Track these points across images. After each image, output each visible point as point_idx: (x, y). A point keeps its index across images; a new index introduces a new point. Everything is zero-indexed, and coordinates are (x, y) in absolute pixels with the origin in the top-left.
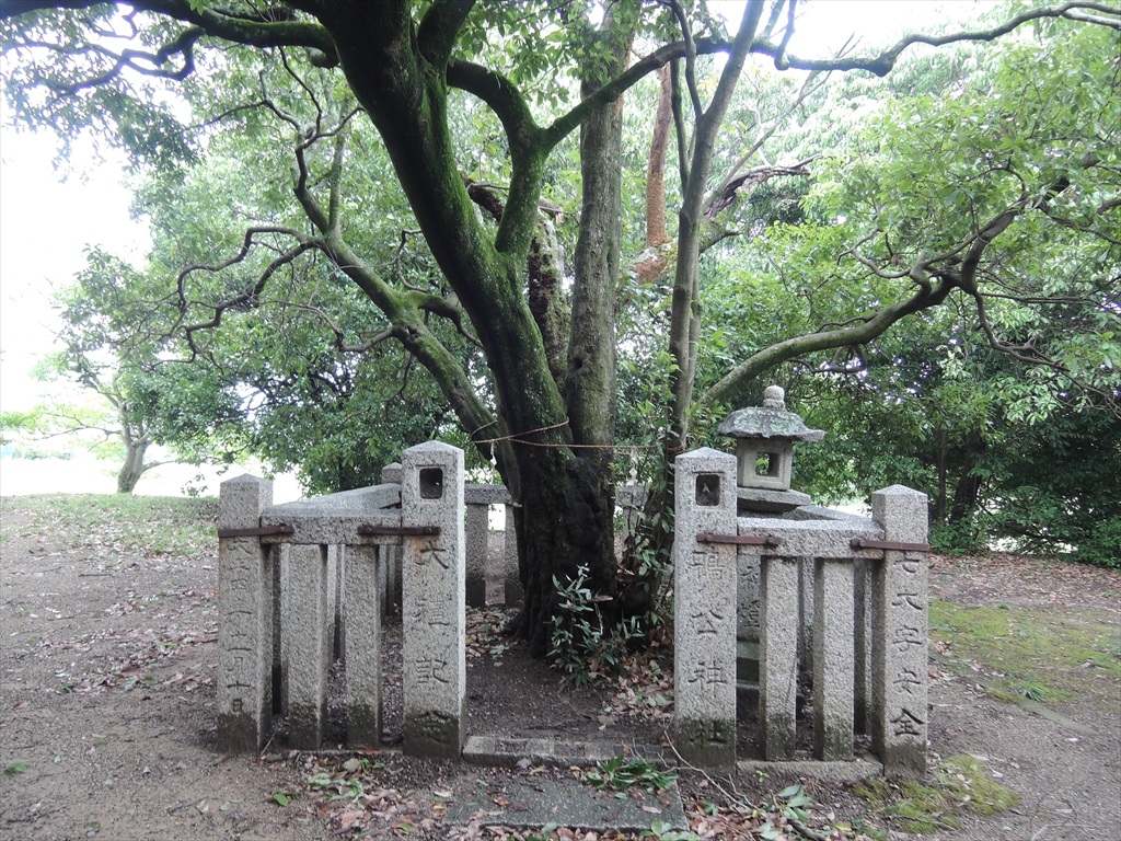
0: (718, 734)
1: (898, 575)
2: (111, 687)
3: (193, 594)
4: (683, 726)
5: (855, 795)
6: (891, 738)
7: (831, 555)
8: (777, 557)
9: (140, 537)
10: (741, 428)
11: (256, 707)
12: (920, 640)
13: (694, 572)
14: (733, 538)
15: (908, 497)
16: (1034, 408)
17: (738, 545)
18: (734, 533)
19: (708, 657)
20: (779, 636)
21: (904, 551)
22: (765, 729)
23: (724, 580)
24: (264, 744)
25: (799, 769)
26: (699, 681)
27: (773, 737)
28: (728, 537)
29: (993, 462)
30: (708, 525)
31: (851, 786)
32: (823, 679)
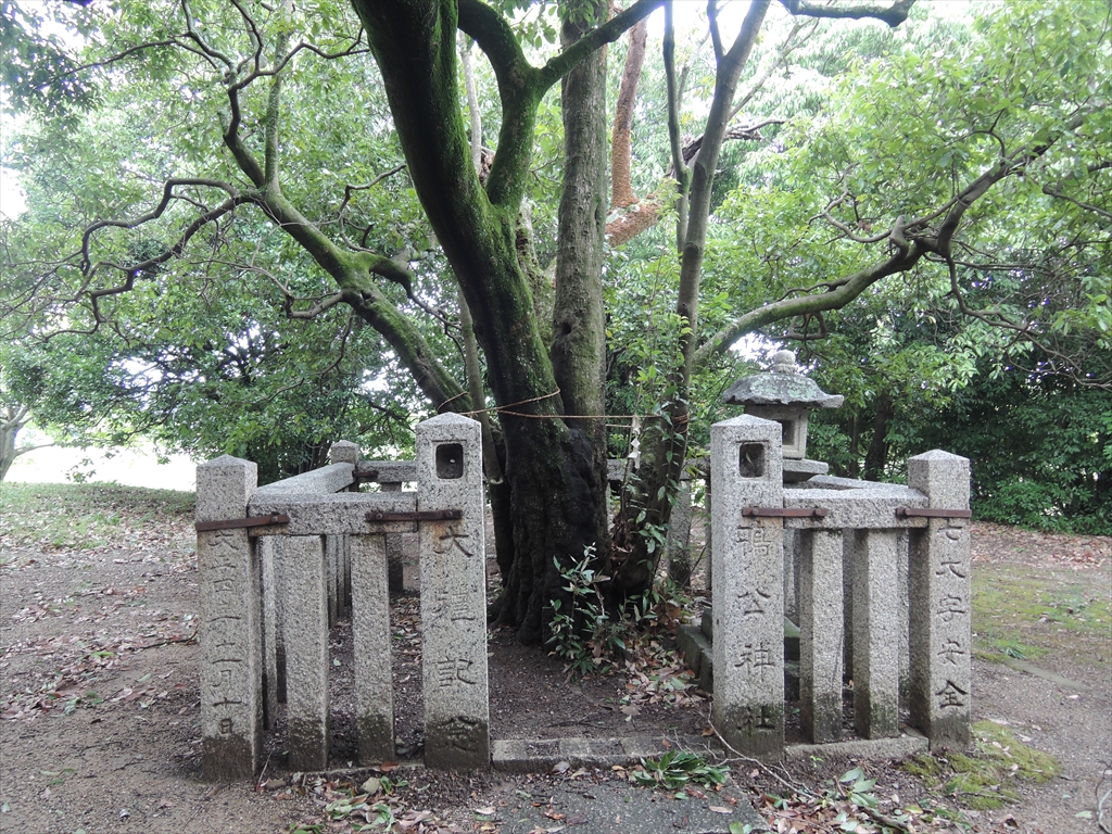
0: (767, 720)
1: (941, 542)
2: (48, 710)
3: (113, 593)
4: (730, 714)
5: (907, 773)
6: (937, 711)
7: (877, 525)
8: (823, 529)
9: (32, 529)
11: (249, 726)
12: (963, 608)
13: (739, 549)
14: (779, 510)
15: (951, 462)
16: (955, 374)
17: (784, 517)
18: (780, 505)
19: (755, 639)
20: (825, 613)
21: (947, 518)
22: (812, 710)
23: (770, 556)
24: (259, 768)
25: (847, 750)
26: (746, 665)
27: (820, 719)
28: (775, 510)
29: (905, 427)
30: (753, 498)
31: (901, 764)
32: (868, 654)
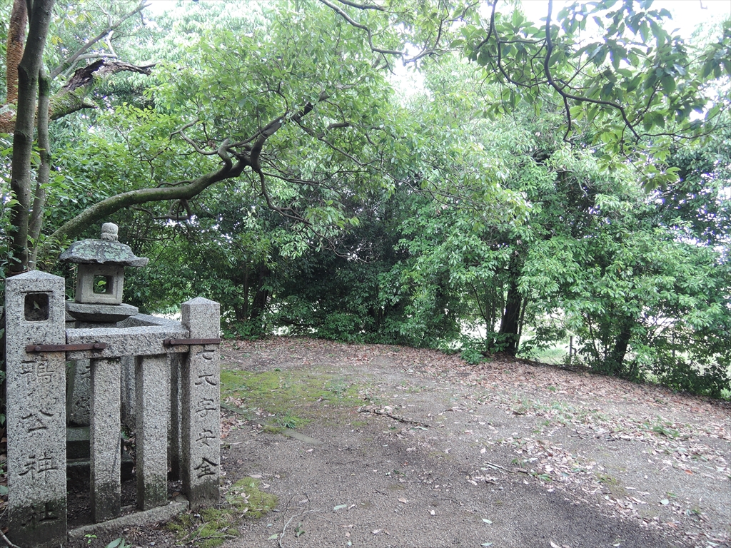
0: (50, 514)
1: (199, 361)
4: (14, 515)
5: (167, 531)
6: (195, 481)
7: (149, 353)
8: (102, 359)
10: (78, 255)
12: (214, 407)
13: (23, 380)
14: (61, 346)
15: (206, 306)
16: (295, 248)
17: (66, 352)
18: (63, 342)
19: (38, 451)
20: (105, 422)
21: (203, 345)
22: (94, 498)
23: (53, 383)
25: (123, 523)
26: (30, 473)
27: (101, 503)
28: (57, 346)
29: (274, 282)
30: (37, 337)
31: (165, 524)
32: (142, 448)
